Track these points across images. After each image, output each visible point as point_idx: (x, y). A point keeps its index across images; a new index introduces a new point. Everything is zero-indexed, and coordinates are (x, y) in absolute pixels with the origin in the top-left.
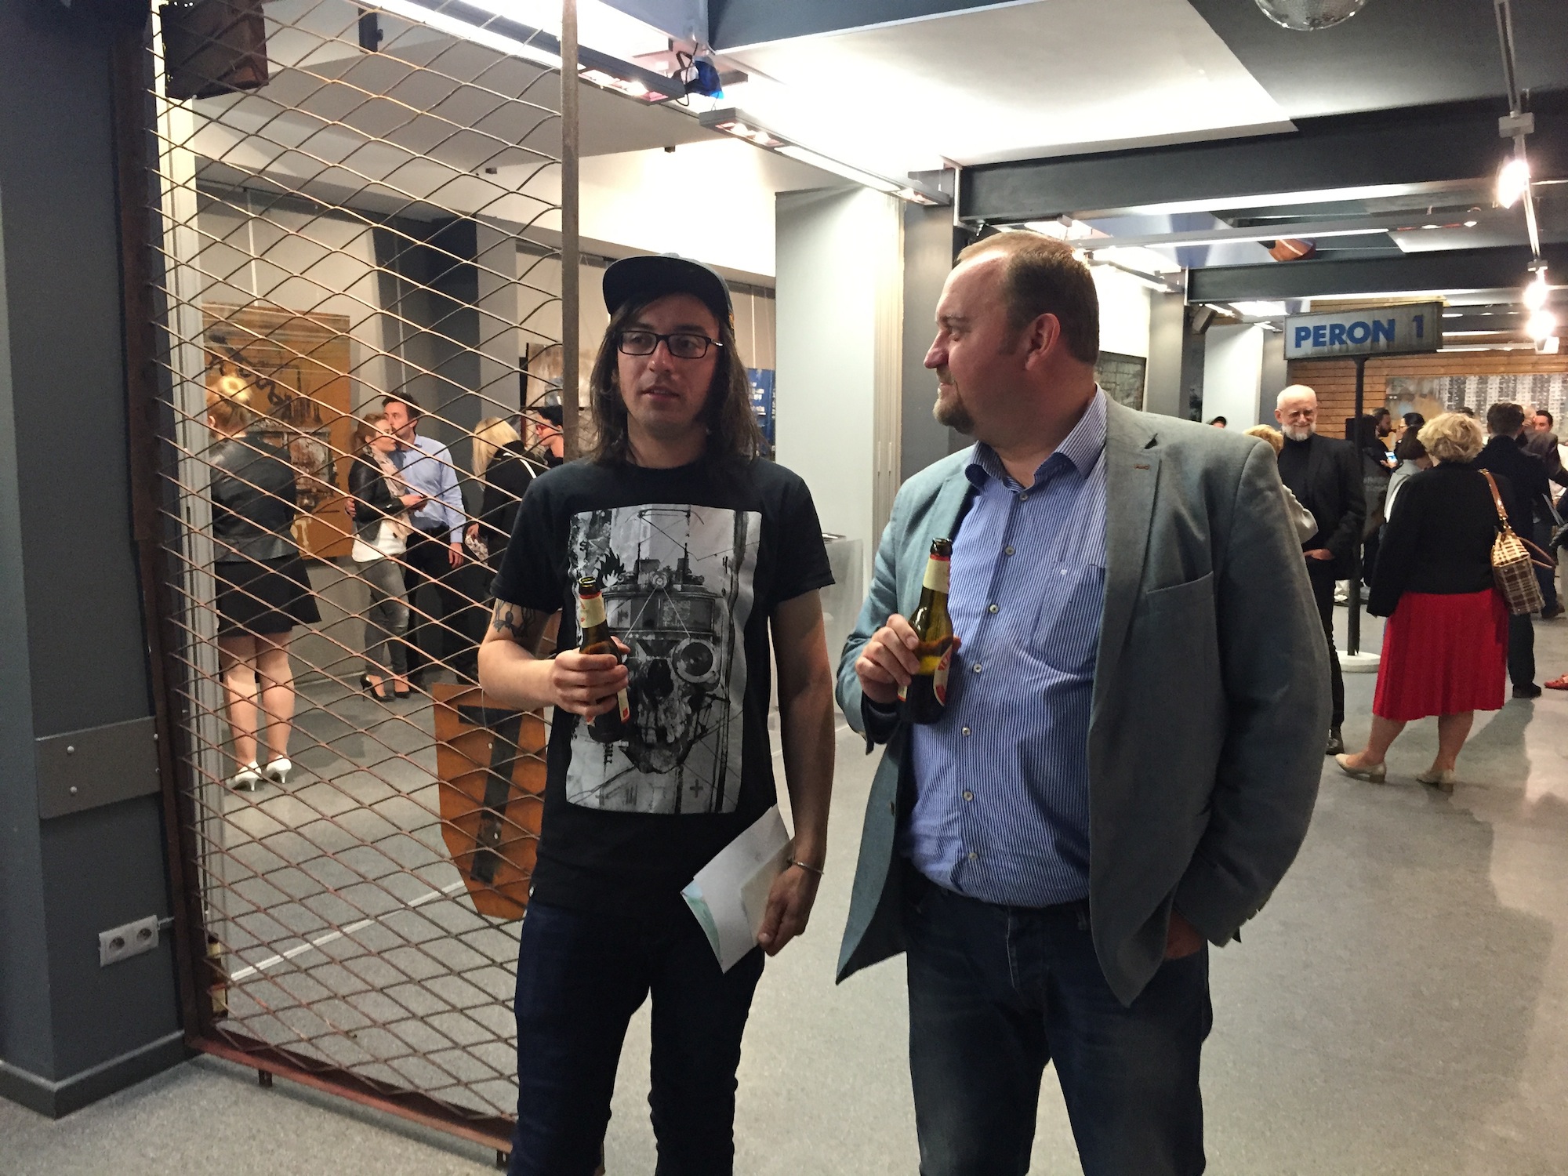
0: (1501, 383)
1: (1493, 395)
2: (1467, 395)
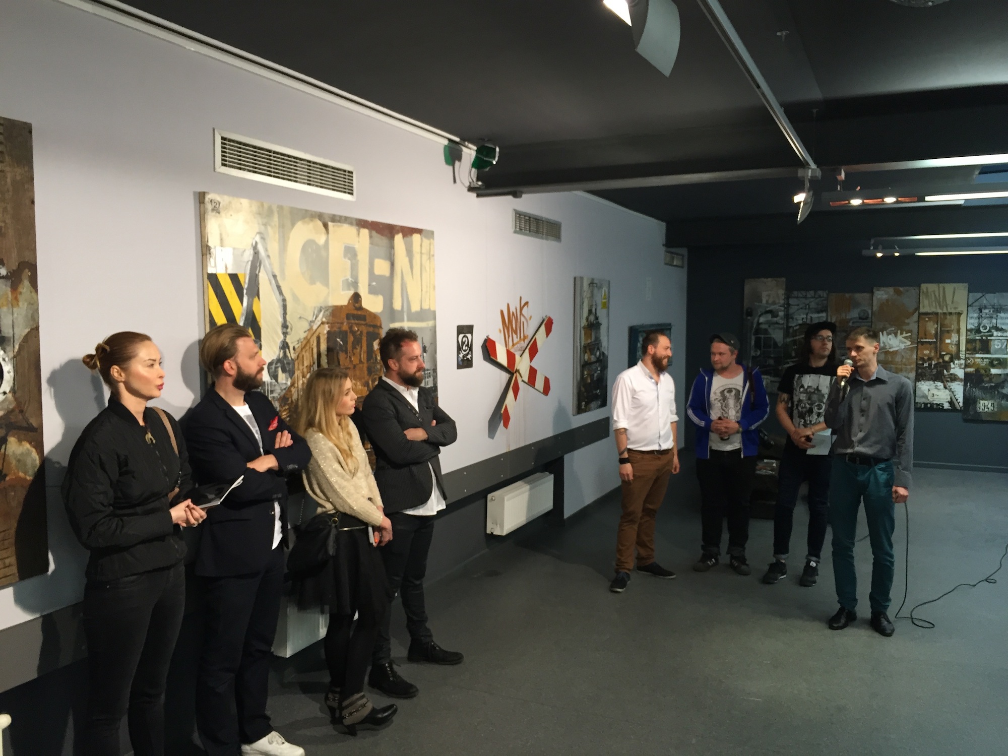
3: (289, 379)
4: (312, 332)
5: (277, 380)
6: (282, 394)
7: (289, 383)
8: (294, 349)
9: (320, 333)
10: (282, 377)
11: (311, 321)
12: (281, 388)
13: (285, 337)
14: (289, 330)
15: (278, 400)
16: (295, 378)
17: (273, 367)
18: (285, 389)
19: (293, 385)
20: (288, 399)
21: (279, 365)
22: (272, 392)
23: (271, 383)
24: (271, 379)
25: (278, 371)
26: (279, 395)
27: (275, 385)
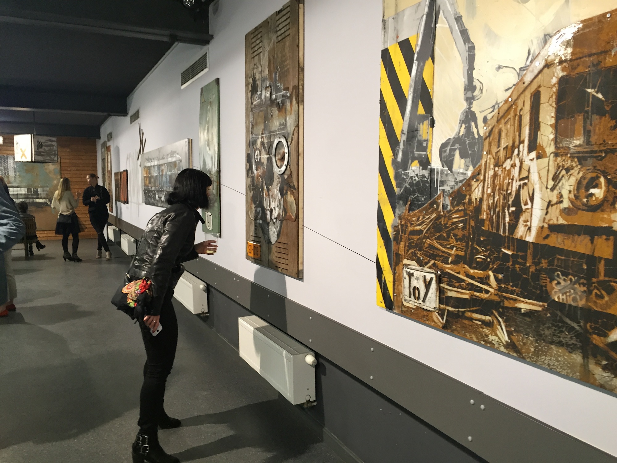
3: (471, 168)
4: (522, 87)
5: (450, 169)
6: (456, 188)
7: (469, 173)
8: (485, 120)
9: (539, 86)
10: (459, 164)
11: (520, 69)
12: (456, 179)
13: (470, 104)
14: (477, 93)
15: (450, 195)
16: (481, 165)
17: (448, 149)
18: (461, 181)
19: (475, 176)
20: (465, 196)
21: (457, 146)
22: (443, 183)
23: (442, 170)
24: (443, 166)
25: (454, 155)
26: (452, 188)
27: (446, 175)
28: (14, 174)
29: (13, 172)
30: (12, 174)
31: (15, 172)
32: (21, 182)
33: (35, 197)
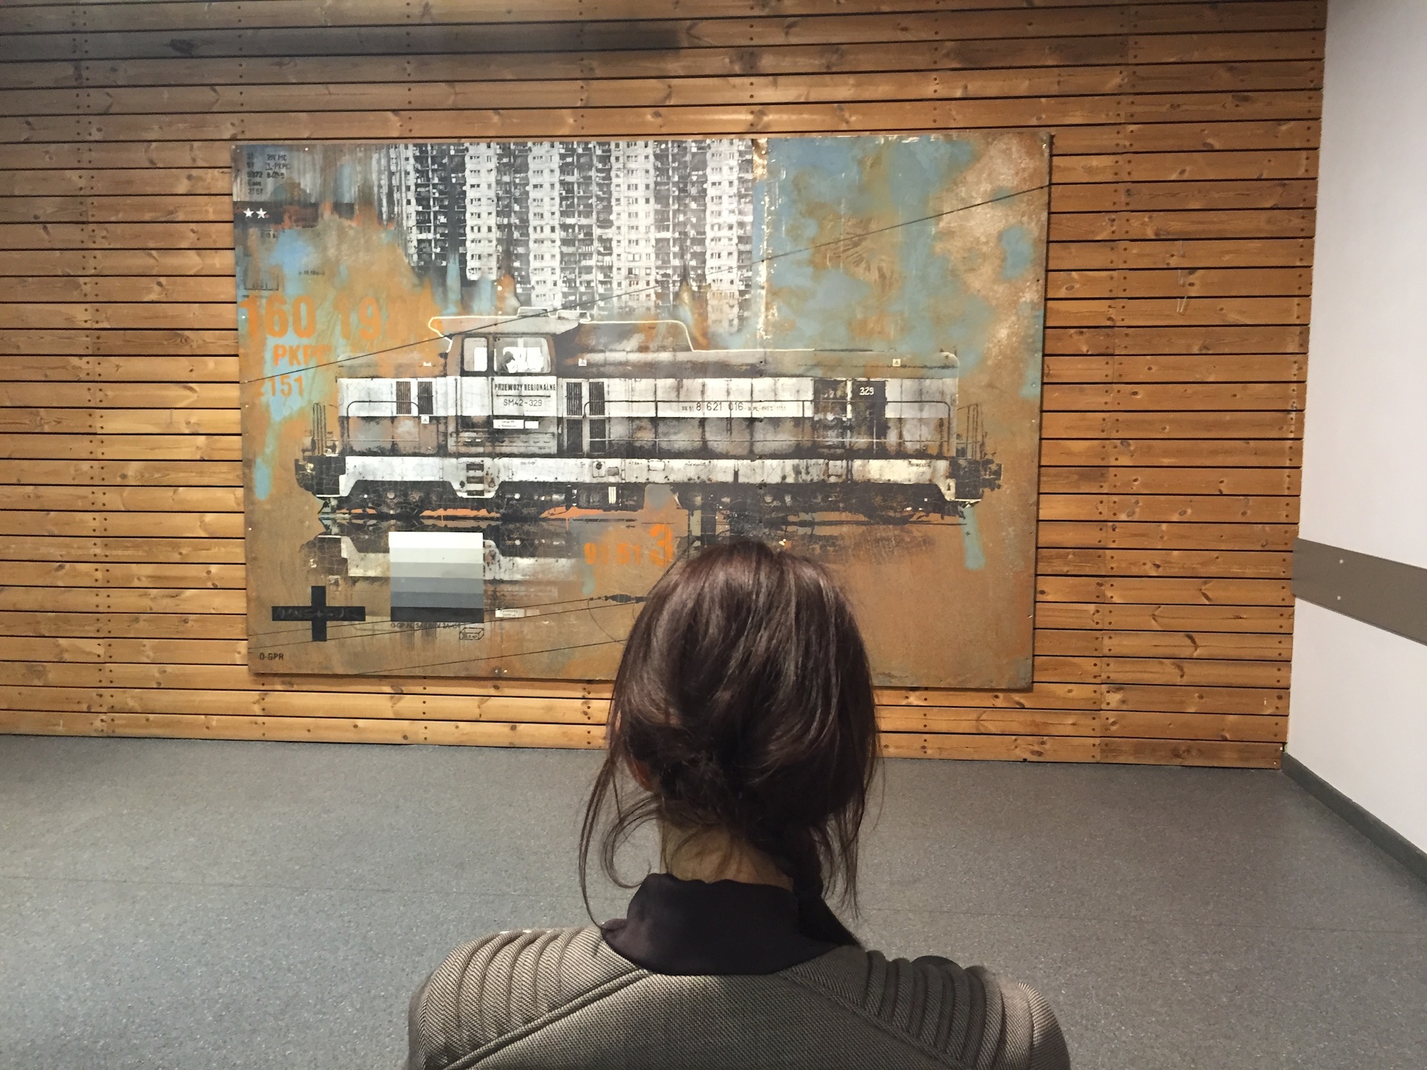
0: (565, 169)
1: (546, 208)
2: (470, 209)
28: (735, 275)
29: (733, 262)
30: (727, 277)
31: (746, 260)
32: (780, 330)
33: (861, 441)
